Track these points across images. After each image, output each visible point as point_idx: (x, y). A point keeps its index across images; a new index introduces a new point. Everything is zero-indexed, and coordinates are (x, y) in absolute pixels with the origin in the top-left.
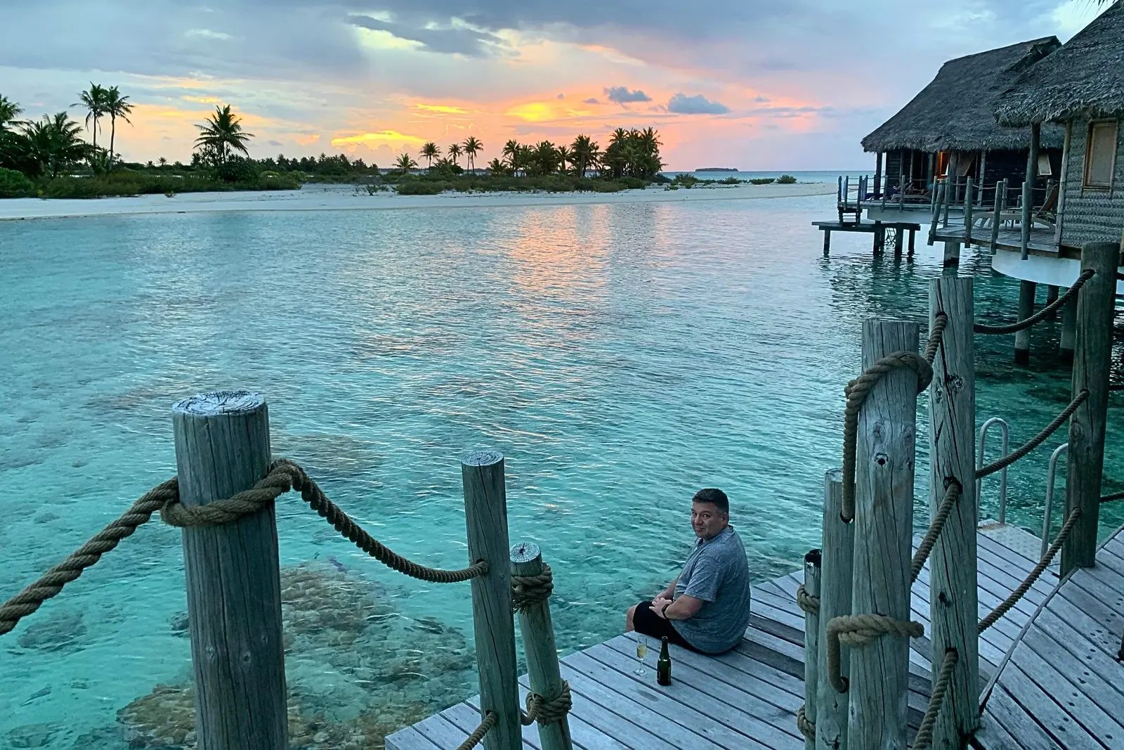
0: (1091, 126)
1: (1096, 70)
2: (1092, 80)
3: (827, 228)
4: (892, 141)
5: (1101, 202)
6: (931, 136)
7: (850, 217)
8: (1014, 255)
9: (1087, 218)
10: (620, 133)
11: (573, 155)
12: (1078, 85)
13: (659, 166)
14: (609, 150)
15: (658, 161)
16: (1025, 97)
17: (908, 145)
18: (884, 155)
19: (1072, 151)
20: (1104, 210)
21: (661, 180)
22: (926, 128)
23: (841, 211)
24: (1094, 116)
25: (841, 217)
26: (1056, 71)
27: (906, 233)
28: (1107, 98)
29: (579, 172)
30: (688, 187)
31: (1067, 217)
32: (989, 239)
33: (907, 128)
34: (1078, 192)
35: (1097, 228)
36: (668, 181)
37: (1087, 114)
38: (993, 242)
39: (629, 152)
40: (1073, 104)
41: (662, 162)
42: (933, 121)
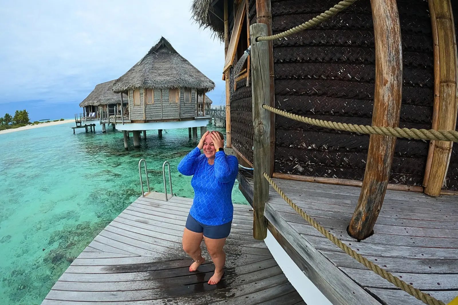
0: (134, 91)
1: (133, 78)
2: (133, 80)
3: (74, 128)
4: (86, 104)
5: (138, 108)
6: (95, 102)
7: (79, 124)
8: (121, 124)
9: (136, 113)
10: (17, 111)
11: (5, 120)
12: (130, 81)
13: (29, 120)
14: (15, 117)
15: (27, 118)
16: (119, 85)
17: (90, 104)
18: (85, 108)
19: (130, 97)
20: (139, 110)
21: (30, 123)
22: (94, 100)
23: (77, 123)
24: (134, 88)
25: (77, 124)
26: (125, 79)
27: (93, 127)
28: (137, 84)
29: (7, 124)
30: (37, 124)
31: (131, 113)
32: (115, 121)
33: (90, 100)
34: (133, 107)
35: (138, 115)
36: (32, 123)
37: (133, 88)
38: (116, 122)
39: (20, 116)
40: (130, 86)
41: (29, 119)
42: (95, 98)
